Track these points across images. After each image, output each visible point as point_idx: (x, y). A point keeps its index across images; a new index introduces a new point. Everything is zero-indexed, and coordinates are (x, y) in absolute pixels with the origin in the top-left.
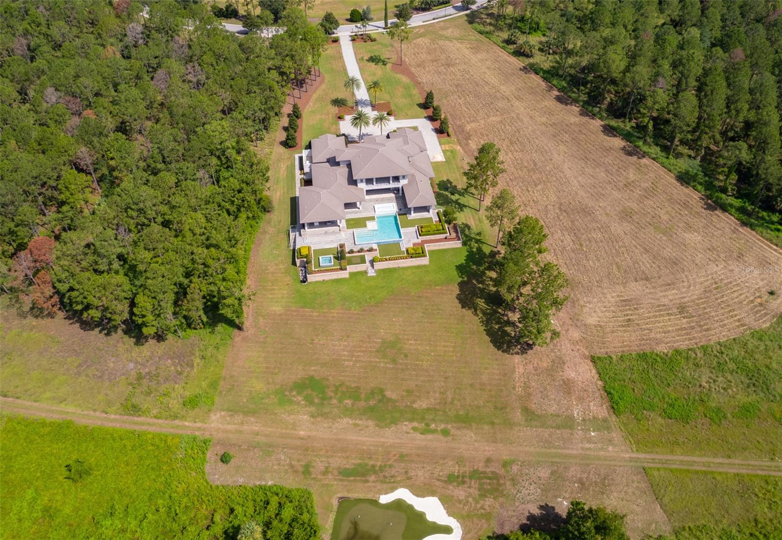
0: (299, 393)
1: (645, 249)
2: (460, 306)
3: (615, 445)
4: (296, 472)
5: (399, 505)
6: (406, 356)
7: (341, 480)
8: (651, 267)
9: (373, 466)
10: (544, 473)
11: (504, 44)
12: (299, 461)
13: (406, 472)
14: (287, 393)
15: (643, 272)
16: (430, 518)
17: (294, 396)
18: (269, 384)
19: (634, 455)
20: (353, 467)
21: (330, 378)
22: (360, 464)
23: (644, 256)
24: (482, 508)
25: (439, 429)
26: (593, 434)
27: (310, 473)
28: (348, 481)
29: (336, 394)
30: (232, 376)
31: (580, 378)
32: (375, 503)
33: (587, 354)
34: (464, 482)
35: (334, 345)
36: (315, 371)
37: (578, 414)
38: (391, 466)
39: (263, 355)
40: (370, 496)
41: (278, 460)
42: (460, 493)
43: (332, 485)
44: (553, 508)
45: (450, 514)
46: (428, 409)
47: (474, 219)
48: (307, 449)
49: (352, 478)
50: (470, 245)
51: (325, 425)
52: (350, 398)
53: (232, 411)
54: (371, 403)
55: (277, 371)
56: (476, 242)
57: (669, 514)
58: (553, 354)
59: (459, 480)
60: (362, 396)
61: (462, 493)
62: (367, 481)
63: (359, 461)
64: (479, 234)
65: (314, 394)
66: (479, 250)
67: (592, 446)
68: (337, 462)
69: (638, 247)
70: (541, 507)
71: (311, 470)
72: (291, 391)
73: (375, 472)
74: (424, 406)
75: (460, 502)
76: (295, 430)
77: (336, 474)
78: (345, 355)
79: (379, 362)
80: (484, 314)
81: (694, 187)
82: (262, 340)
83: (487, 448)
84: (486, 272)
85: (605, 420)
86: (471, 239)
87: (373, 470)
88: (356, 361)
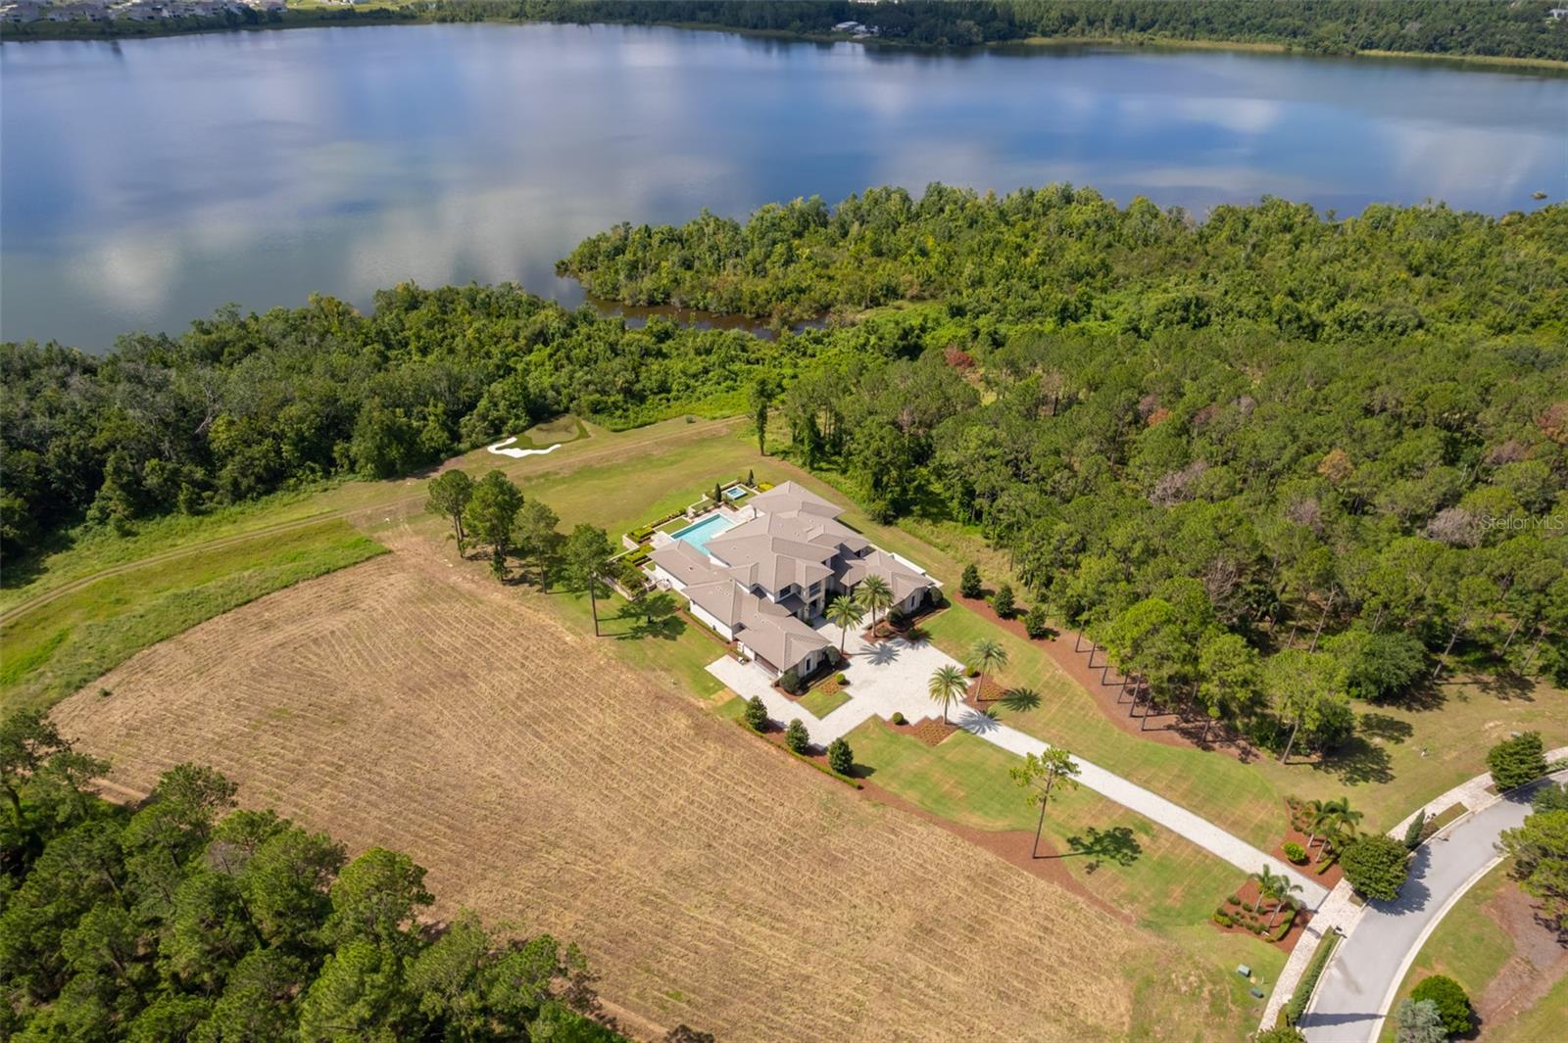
8: (306, 657)
24: (478, 463)
25: (535, 480)
26: (388, 520)
31: (405, 540)
33: (399, 553)
37: (404, 527)
51: (634, 453)
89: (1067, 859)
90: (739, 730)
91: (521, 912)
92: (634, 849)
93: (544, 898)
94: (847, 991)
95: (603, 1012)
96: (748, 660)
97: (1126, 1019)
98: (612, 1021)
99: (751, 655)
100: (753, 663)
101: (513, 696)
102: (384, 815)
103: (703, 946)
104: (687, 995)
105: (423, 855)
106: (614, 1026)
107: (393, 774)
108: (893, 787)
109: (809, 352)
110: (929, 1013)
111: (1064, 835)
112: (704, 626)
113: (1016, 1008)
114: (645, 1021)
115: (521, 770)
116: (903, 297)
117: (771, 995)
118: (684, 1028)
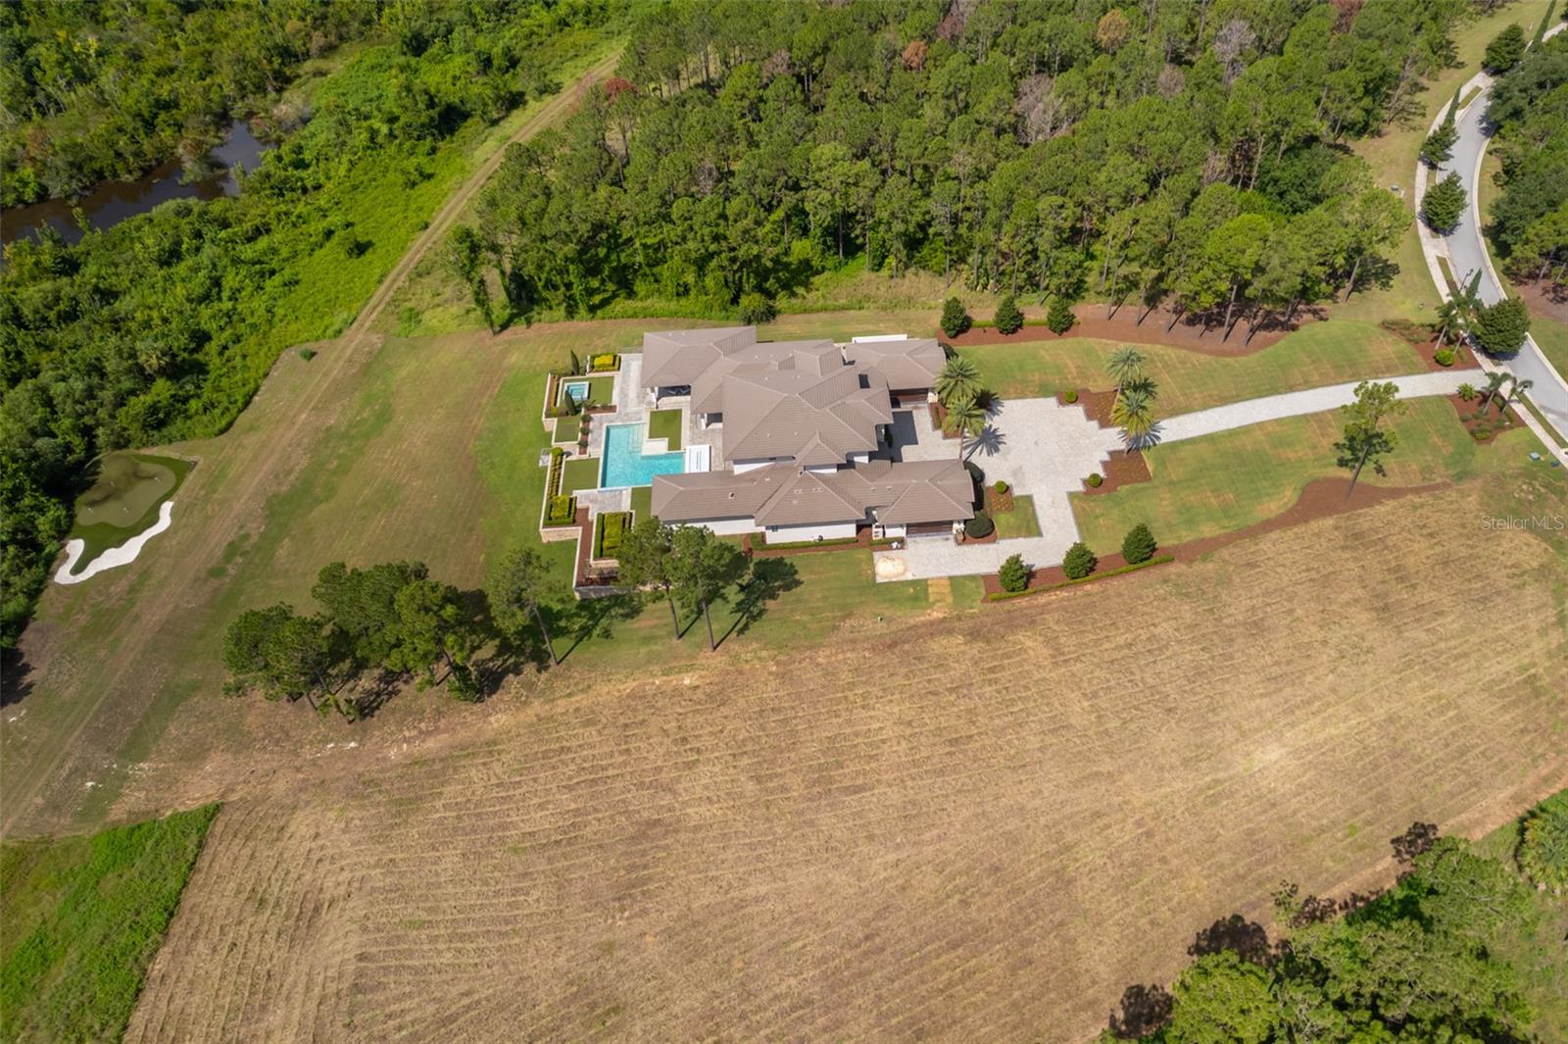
0: (374, 415)
1: (452, 1019)
3: (40, 811)
5: (153, 519)
8: (390, 1016)
9: (215, 492)
12: (268, 421)
13: (184, 530)
14: (381, 401)
15: (380, 986)
16: (108, 554)
17: (373, 409)
20: (228, 472)
21: (378, 440)
22: (226, 478)
23: (431, 1008)
24: (82, 611)
25: (229, 567)
26: (90, 784)
28: (214, 471)
31: (196, 779)
32: (169, 497)
33: (233, 797)
34: (130, 592)
37: (141, 769)
40: (181, 491)
42: (120, 588)
44: (18, 701)
47: (655, 627)
50: (578, 615)
51: (306, 441)
56: (582, 628)
58: (262, 734)
59: (138, 586)
61: (118, 590)
62: (200, 488)
63: (229, 478)
64: (607, 634)
66: (563, 632)
67: (64, 773)
69: (466, 1001)
70: (30, 685)
72: (382, 405)
75: (108, 586)
79: (371, 488)
84: (497, 642)
85: (102, 813)
86: (595, 618)
89: (1360, 478)
90: (1007, 606)
91: (1152, 923)
92: (1128, 777)
93: (1145, 892)
94: (1420, 697)
95: (1339, 901)
96: (901, 541)
97: (1544, 545)
98: (1355, 898)
99: (901, 532)
100: (909, 541)
101: (751, 787)
102: (866, 1020)
103: (1304, 779)
104: (1357, 821)
105: (982, 995)
106: (1362, 899)
107: (793, 982)
108: (1187, 536)
109: (309, 184)
110: (1475, 656)
111: (1331, 465)
112: (805, 546)
113: (1499, 600)
114: (1370, 871)
115: (905, 830)
116: (307, 55)
117: (1395, 755)
118: (1396, 841)
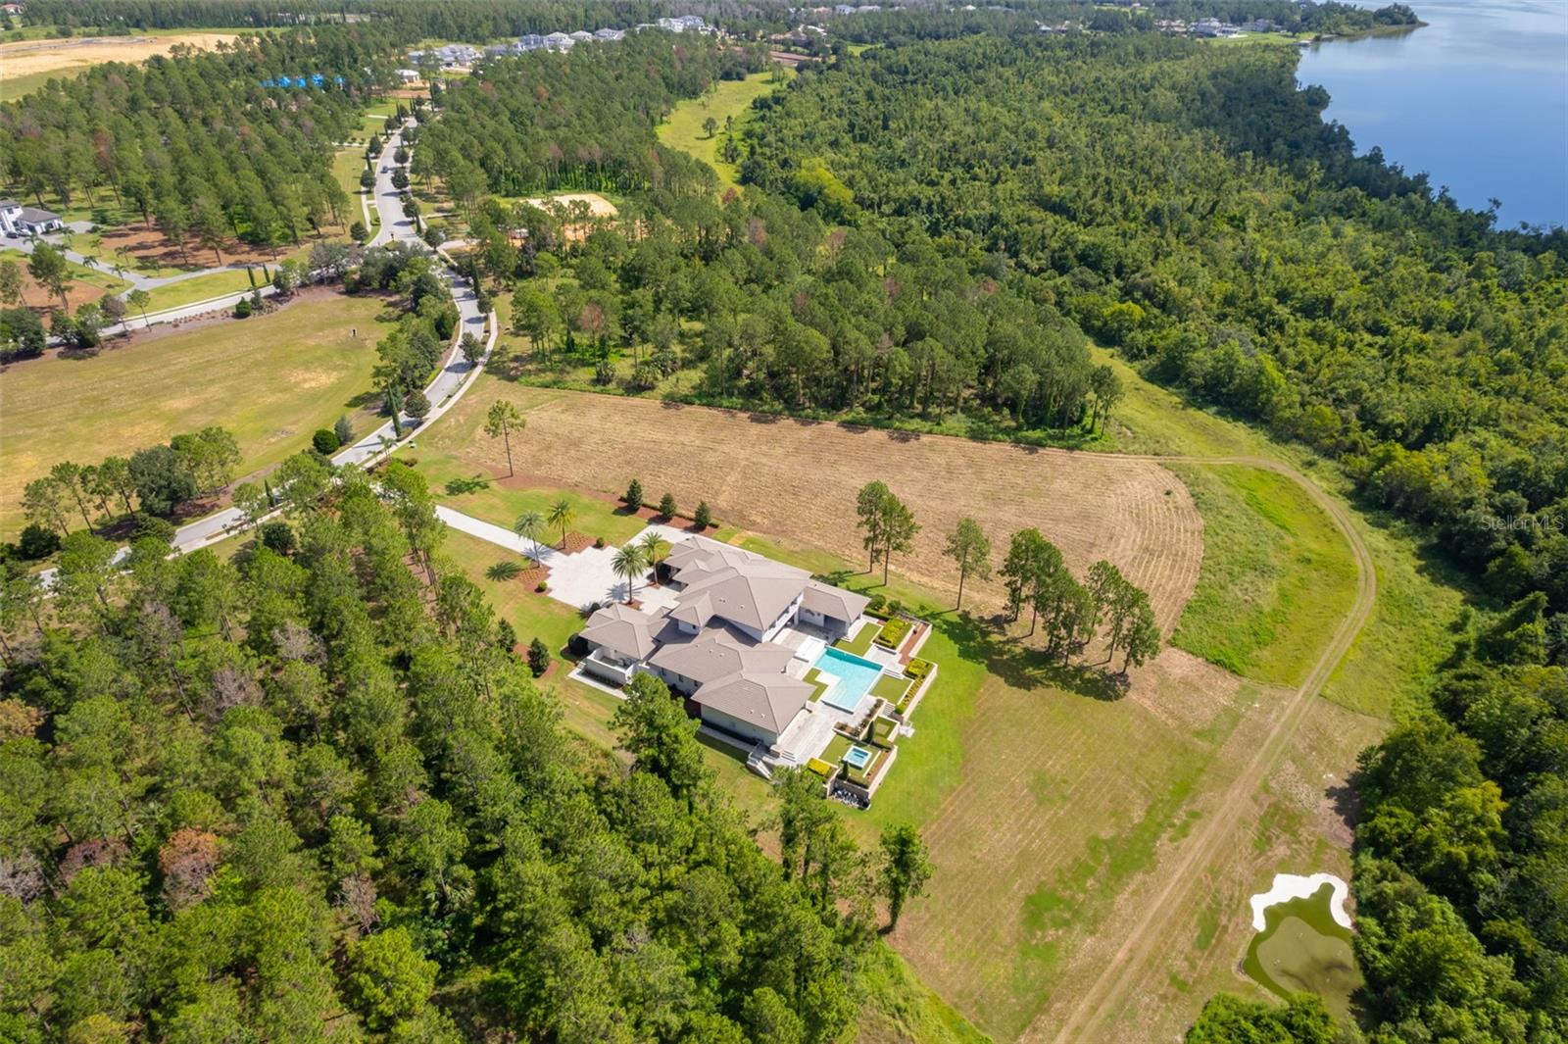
0: (1043, 928)
2: (1023, 691)
3: (1281, 699)
4: (1175, 997)
5: (1273, 915)
6: (1065, 782)
7: (1211, 954)
9: (1209, 908)
10: (1290, 768)
11: (599, 388)
12: (1161, 983)
13: (1233, 881)
14: (1034, 942)
16: (1305, 895)
17: (1043, 937)
18: (1004, 954)
19: (1301, 693)
20: (1199, 930)
21: (1043, 878)
22: (1199, 920)
24: (1309, 843)
25: (1184, 819)
26: (1256, 707)
27: (1185, 983)
28: (1216, 946)
29: (1071, 888)
30: (960, 994)
32: (1259, 938)
34: (1269, 839)
35: (1000, 840)
36: (1020, 888)
37: (1226, 701)
38: (1218, 891)
39: (953, 930)
40: (1250, 938)
41: (1147, 1008)
42: (1281, 851)
43: (1214, 969)
44: (1333, 788)
45: (1307, 873)
46: (1148, 813)
48: (1150, 963)
49: (1214, 941)
51: (1117, 926)
52: (1086, 877)
53: (1024, 1027)
54: (1107, 859)
55: (989, 932)
56: (935, 618)
57: (1372, 713)
59: (1264, 842)
60: (1091, 863)
61: (1282, 848)
62: (1225, 928)
63: (1196, 917)
65: (1056, 912)
66: (949, 623)
67: (1273, 715)
68: (1184, 942)
70: (1328, 796)
71: (1181, 977)
72: (1033, 935)
73: (1218, 911)
74: (1142, 813)
75: (1292, 857)
76: (1110, 962)
77: (1199, 954)
78: (1021, 841)
79: (1056, 813)
80: (1052, 679)
81: (995, 439)
82: (928, 916)
83: (1237, 792)
84: (988, 640)
85: (1244, 688)
87: (1214, 911)
88: (1038, 835)
